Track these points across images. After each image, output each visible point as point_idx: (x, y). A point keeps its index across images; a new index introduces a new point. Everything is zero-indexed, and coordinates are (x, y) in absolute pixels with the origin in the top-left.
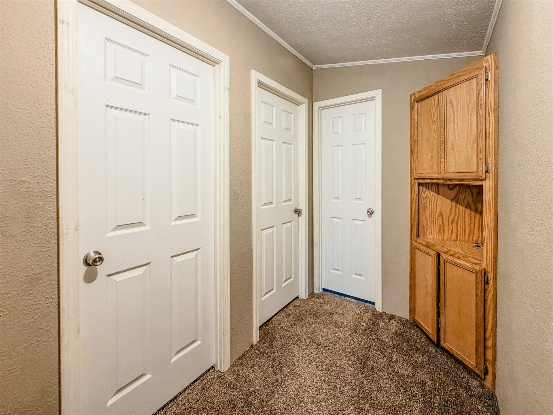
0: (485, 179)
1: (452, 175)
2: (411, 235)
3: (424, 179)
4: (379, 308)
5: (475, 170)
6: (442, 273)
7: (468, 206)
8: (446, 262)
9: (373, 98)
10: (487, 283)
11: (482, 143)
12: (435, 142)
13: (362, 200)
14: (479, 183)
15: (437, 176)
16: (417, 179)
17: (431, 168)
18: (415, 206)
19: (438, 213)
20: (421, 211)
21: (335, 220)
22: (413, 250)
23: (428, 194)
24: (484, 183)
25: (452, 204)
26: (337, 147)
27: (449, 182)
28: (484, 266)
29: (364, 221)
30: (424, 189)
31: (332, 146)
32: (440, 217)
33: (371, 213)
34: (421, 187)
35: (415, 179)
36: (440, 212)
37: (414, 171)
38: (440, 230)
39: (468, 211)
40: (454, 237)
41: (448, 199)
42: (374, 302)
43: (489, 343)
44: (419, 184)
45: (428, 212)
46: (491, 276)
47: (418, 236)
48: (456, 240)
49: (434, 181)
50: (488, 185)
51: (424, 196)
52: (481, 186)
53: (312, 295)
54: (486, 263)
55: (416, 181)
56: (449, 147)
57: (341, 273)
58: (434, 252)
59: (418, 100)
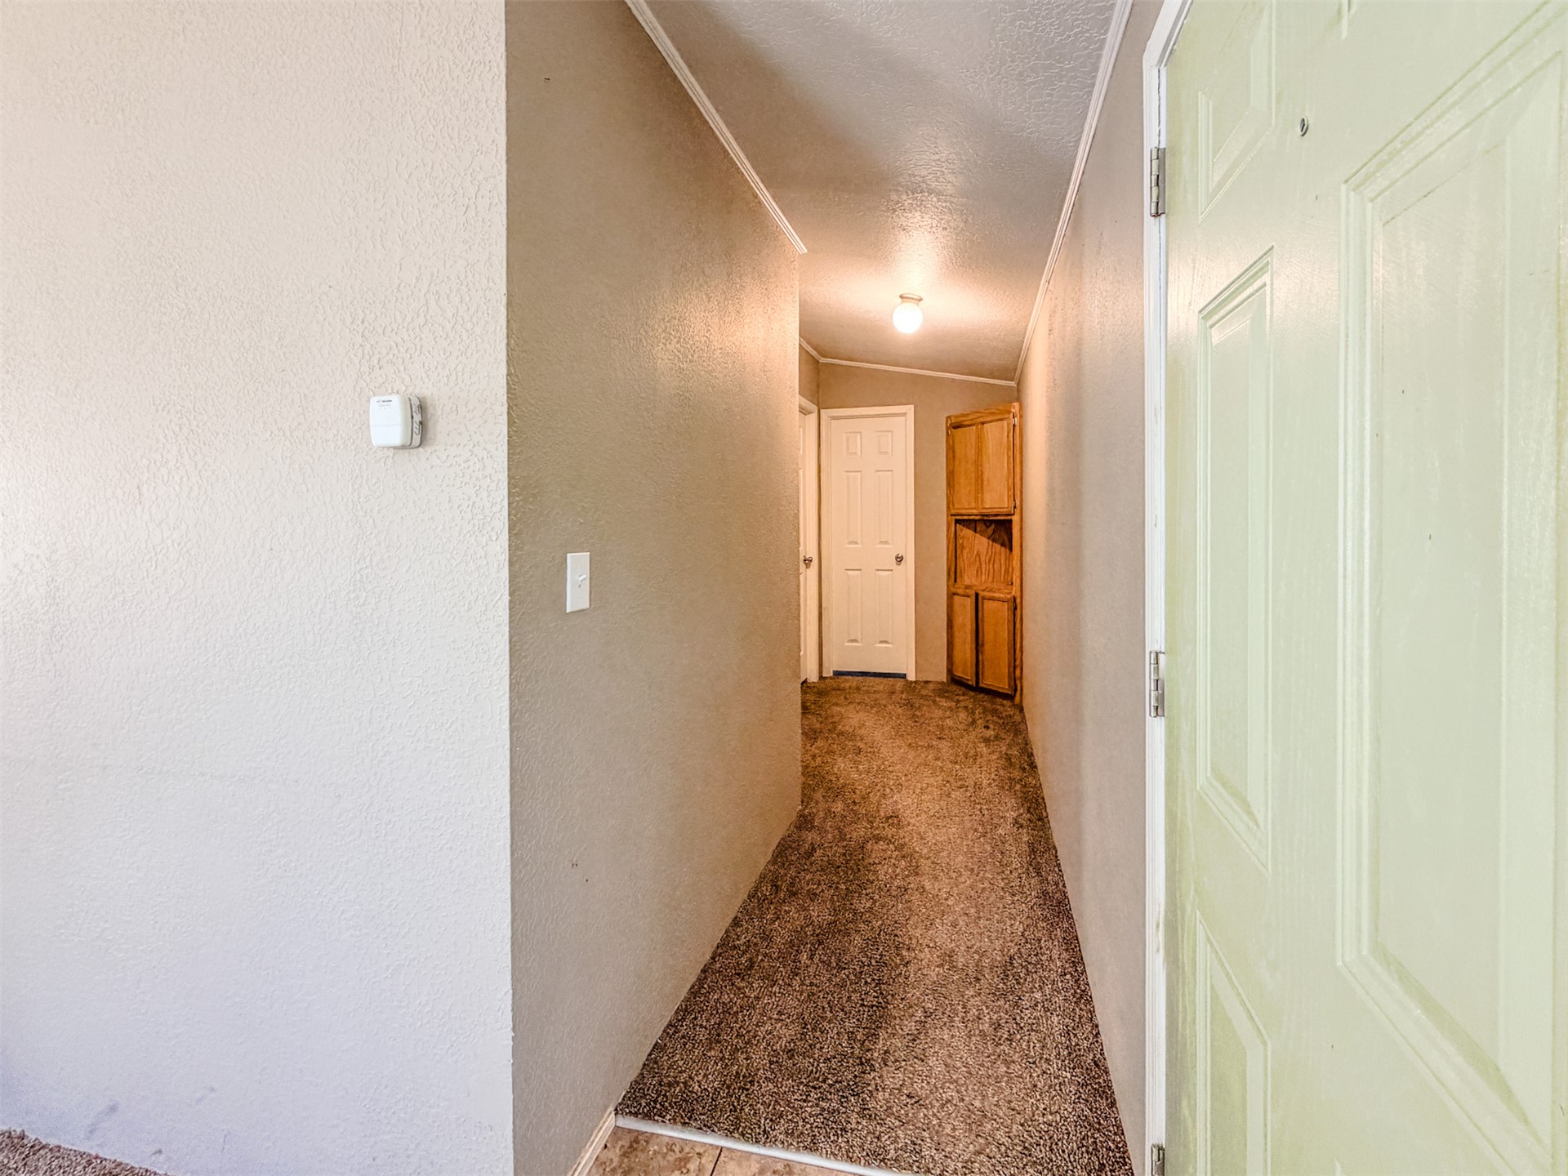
0: (1013, 514)
1: (989, 510)
2: (948, 580)
3: (962, 515)
4: (911, 677)
5: (1006, 506)
6: (980, 628)
7: (1003, 545)
8: (984, 598)
9: (904, 414)
10: (1015, 608)
11: (1011, 482)
12: (973, 475)
13: (888, 544)
14: (1009, 518)
15: (975, 512)
16: (954, 515)
17: (969, 504)
18: (952, 546)
19: (975, 553)
20: (959, 552)
21: (849, 572)
22: (951, 595)
23: (966, 532)
24: (1013, 518)
25: (988, 544)
26: (854, 474)
27: (986, 518)
28: (1013, 593)
29: (892, 570)
30: (961, 527)
31: (847, 472)
32: (978, 558)
33: (900, 559)
34: (958, 525)
35: (952, 515)
36: (978, 552)
37: (951, 506)
38: (977, 571)
39: (1003, 549)
40: (990, 579)
41: (984, 536)
42: (904, 672)
43: (1018, 662)
44: (957, 521)
45: (965, 552)
46: (1018, 600)
47: (955, 581)
48: (993, 582)
49: (972, 517)
50: (1015, 519)
51: (962, 535)
52: (1011, 521)
53: (821, 678)
54: (1015, 591)
55: (954, 517)
56: (985, 483)
57: (859, 644)
58: (972, 592)
59: (956, 426)
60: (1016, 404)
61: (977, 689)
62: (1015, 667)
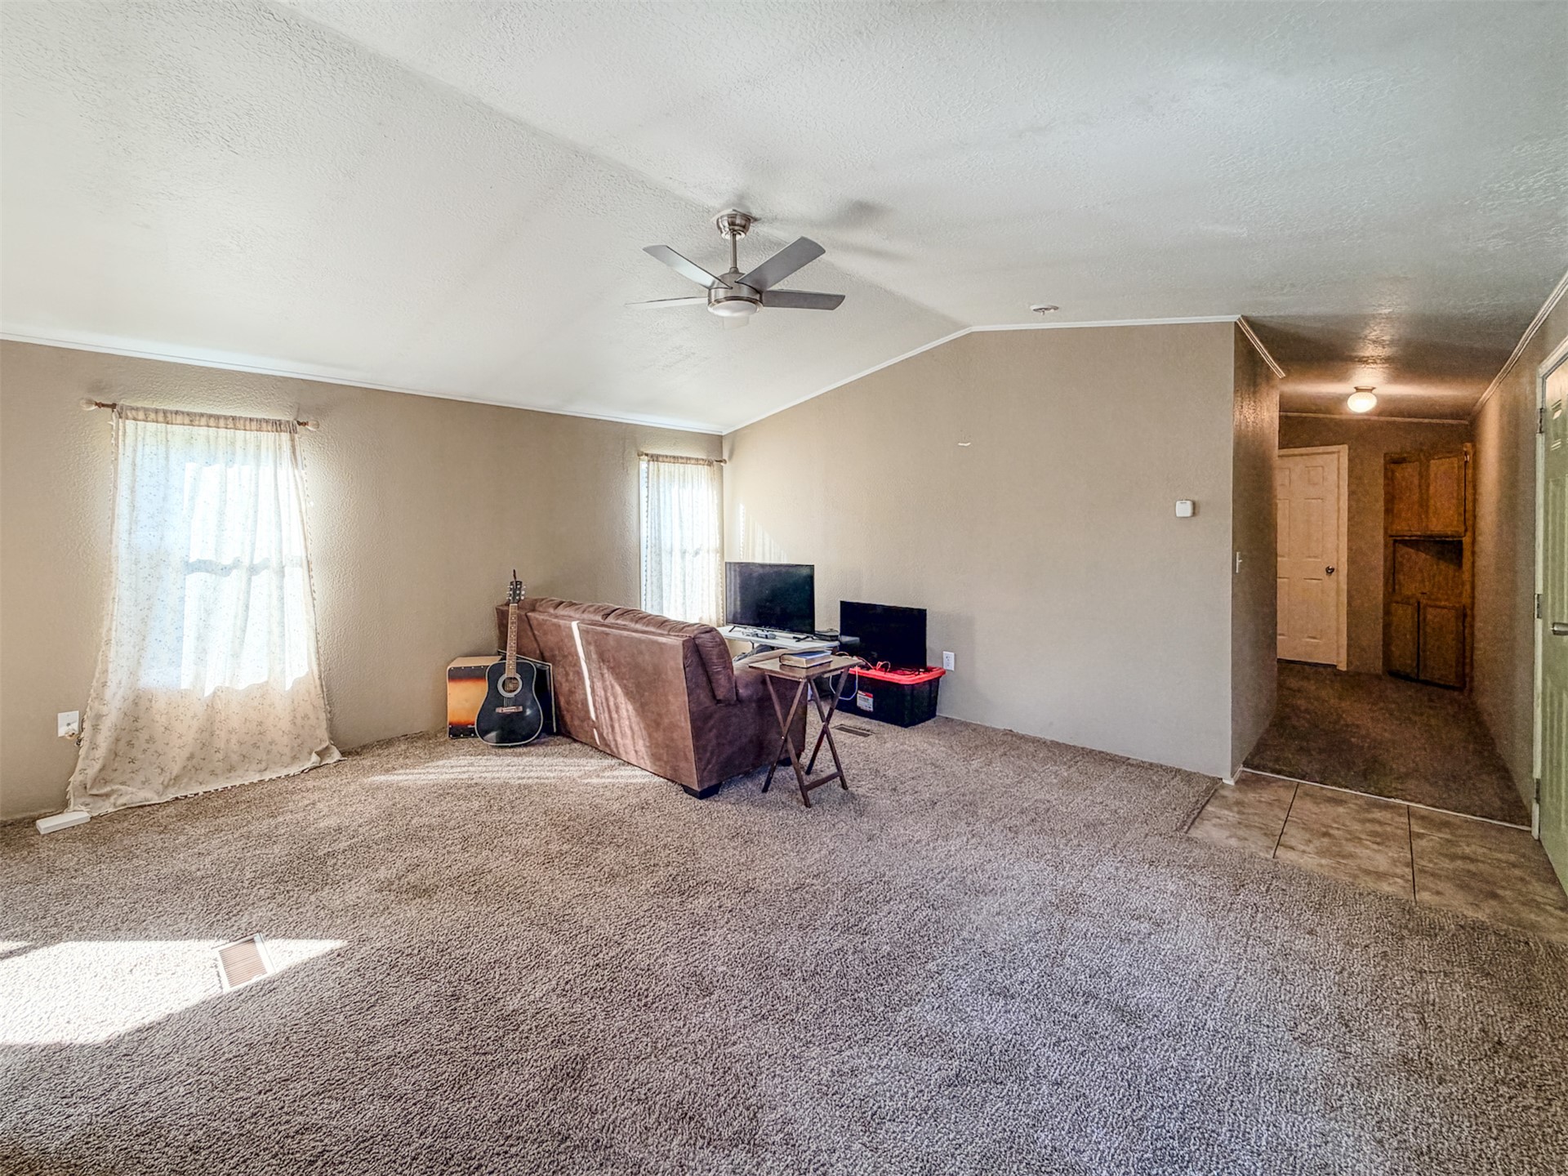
0: (1464, 537)
3: (1403, 536)
4: (1342, 668)
5: (1455, 529)
7: (1450, 562)
8: (1426, 606)
9: (1337, 453)
10: (1465, 615)
13: (1318, 557)
14: (1458, 539)
15: (1418, 533)
16: (1393, 536)
17: (1411, 527)
18: (1389, 562)
19: (1417, 568)
20: (1397, 567)
22: (1389, 603)
23: (1404, 550)
24: (1464, 539)
25: (1433, 560)
27: (1430, 539)
28: (1463, 602)
29: (1321, 580)
30: (1402, 546)
32: (1420, 573)
33: (1330, 571)
34: (1397, 544)
35: (1390, 536)
36: (1420, 568)
37: (1389, 529)
39: (1451, 566)
41: (1428, 554)
42: (1333, 663)
44: (1396, 541)
45: (1406, 568)
46: (1468, 608)
47: (1394, 591)
48: (1438, 592)
49: (1414, 538)
50: (1466, 540)
51: (1402, 553)
52: (1460, 542)
54: (1466, 600)
55: (1392, 538)
58: (1413, 601)
59: (1395, 461)
60: (1469, 445)
61: (1417, 681)
62: (1464, 664)
